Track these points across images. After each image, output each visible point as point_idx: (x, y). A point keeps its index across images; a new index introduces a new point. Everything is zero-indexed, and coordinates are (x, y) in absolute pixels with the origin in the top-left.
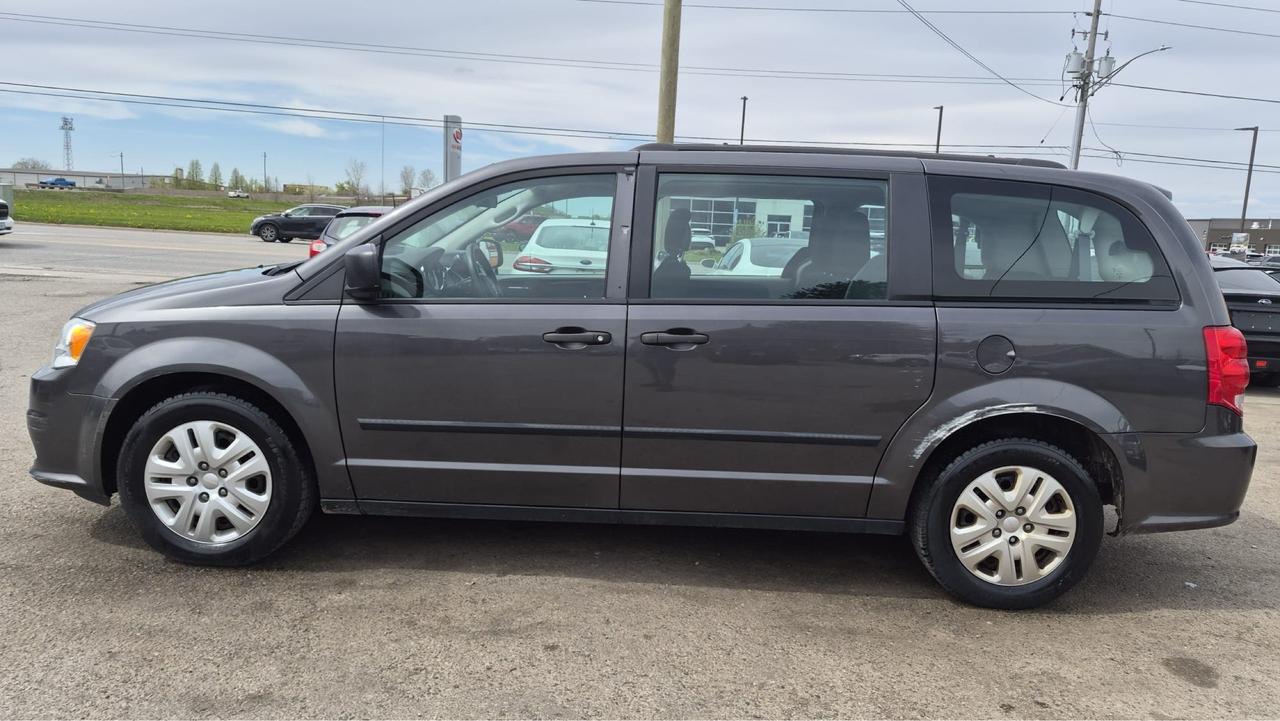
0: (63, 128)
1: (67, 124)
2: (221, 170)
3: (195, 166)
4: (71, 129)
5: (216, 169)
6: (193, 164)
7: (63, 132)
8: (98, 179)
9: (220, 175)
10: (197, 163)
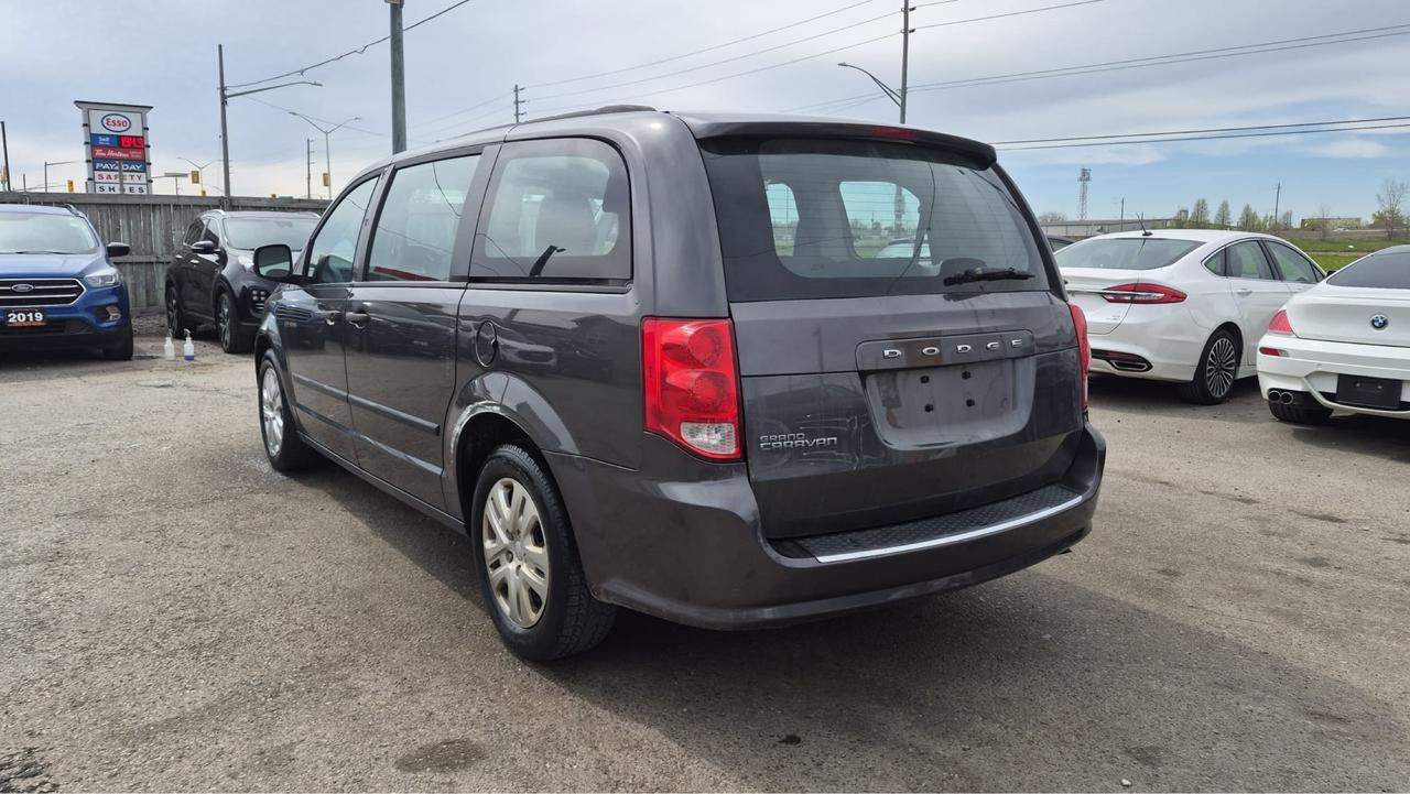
0: (1081, 180)
1: (1085, 175)
2: (1230, 208)
3: (1201, 206)
4: (1088, 179)
5: (1225, 206)
6: (1198, 205)
7: (1081, 183)
8: (1099, 227)
9: (1228, 214)
10: (1204, 201)
